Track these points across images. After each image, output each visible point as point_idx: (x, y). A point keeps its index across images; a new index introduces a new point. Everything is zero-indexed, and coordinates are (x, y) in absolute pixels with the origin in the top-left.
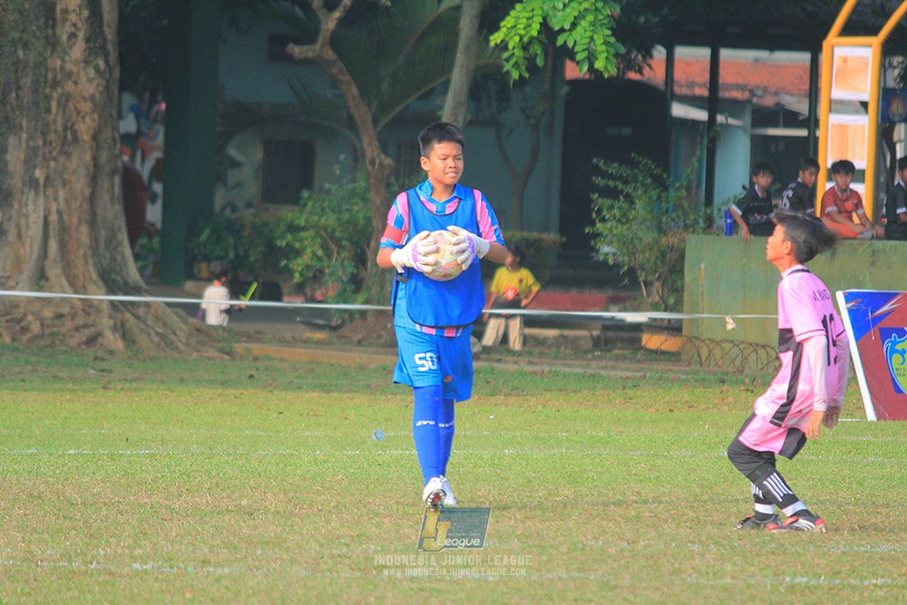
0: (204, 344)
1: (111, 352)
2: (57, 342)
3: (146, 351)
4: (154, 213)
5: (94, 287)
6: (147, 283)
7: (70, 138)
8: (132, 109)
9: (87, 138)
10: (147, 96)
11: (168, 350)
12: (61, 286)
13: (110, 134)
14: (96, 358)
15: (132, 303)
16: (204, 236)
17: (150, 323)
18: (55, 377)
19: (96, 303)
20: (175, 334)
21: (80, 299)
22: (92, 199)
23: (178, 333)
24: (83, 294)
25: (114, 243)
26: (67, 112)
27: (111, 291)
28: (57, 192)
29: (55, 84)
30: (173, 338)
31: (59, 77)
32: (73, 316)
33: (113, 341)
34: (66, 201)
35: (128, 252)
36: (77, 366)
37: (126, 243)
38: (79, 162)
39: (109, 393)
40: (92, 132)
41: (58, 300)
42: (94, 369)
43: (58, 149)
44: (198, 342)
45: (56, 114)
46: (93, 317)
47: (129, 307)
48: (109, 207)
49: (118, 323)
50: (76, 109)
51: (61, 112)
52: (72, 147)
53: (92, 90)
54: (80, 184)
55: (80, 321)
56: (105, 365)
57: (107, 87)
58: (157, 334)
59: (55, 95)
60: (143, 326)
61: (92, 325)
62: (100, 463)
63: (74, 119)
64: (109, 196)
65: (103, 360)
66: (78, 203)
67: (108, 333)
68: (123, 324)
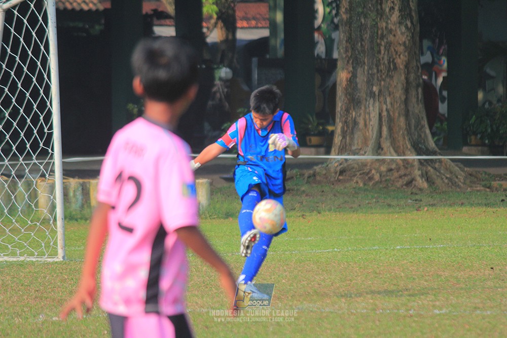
0: (474, 183)
1: (421, 190)
2: (389, 184)
3: (441, 188)
4: (443, 108)
5: (409, 152)
6: (440, 149)
7: (392, 67)
8: (429, 48)
9: (401, 67)
10: (437, 40)
11: (453, 187)
12: (390, 153)
13: (415, 64)
14: (412, 193)
15: (431, 160)
16: (472, 121)
17: (442, 171)
18: (389, 205)
19: (411, 161)
20: (457, 177)
21: (401, 159)
22: (406, 102)
23: (459, 177)
24: (403, 156)
25: (420, 127)
26: (390, 52)
27: (419, 154)
28: (386, 99)
29: (383, 37)
30: (457, 180)
31: (385, 33)
32: (398, 170)
33: (421, 183)
34: (391, 104)
35: (428, 131)
36: (401, 198)
37: (427, 126)
38: (398, 81)
39: (420, 213)
40: (404, 63)
41: (389, 161)
42: (411, 199)
43: (386, 74)
44: (470, 182)
45: (384, 53)
46: (409, 170)
47: (430, 163)
48: (416, 106)
49: (424, 172)
50: (395, 50)
51: (386, 53)
52: (393, 73)
53: (404, 40)
54: (399, 94)
55: (402, 172)
56: (417, 197)
57: (413, 37)
58: (447, 178)
59: (383, 43)
60: (438, 174)
61: (409, 174)
62: (415, 253)
63: (394, 57)
64: (416, 100)
65: (416, 194)
66: (398, 104)
67: (418, 179)
68: (427, 173)
